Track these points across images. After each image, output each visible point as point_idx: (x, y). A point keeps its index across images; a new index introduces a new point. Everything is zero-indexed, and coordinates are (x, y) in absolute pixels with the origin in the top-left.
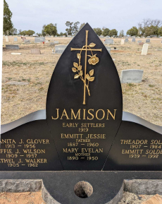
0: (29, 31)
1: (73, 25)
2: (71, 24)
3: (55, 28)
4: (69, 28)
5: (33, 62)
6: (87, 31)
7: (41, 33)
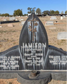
0: (6, 14)
1: (32, 10)
2: (31, 9)
3: (21, 11)
4: (29, 11)
5: (9, 31)
6: (33, 15)
7: (13, 15)
